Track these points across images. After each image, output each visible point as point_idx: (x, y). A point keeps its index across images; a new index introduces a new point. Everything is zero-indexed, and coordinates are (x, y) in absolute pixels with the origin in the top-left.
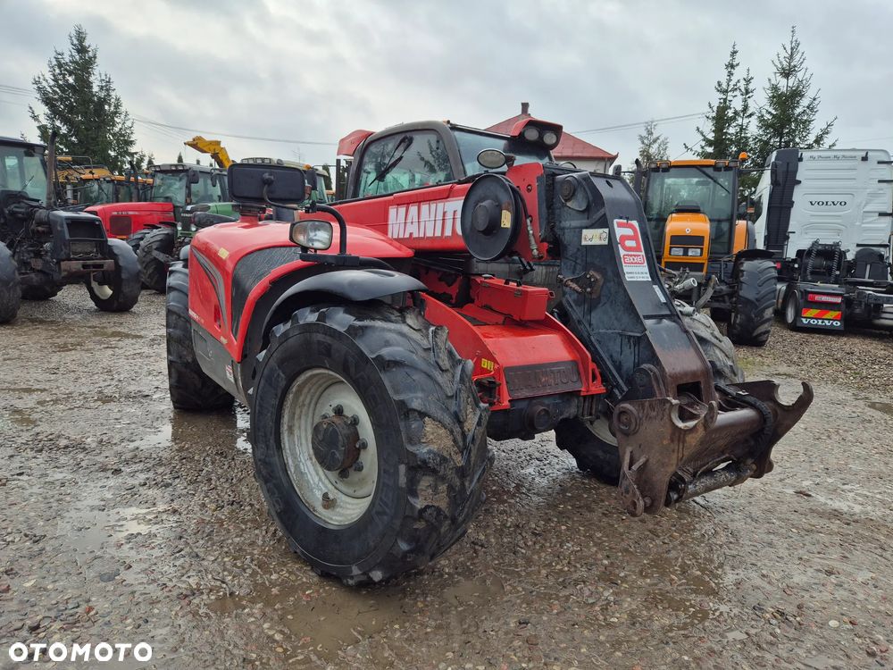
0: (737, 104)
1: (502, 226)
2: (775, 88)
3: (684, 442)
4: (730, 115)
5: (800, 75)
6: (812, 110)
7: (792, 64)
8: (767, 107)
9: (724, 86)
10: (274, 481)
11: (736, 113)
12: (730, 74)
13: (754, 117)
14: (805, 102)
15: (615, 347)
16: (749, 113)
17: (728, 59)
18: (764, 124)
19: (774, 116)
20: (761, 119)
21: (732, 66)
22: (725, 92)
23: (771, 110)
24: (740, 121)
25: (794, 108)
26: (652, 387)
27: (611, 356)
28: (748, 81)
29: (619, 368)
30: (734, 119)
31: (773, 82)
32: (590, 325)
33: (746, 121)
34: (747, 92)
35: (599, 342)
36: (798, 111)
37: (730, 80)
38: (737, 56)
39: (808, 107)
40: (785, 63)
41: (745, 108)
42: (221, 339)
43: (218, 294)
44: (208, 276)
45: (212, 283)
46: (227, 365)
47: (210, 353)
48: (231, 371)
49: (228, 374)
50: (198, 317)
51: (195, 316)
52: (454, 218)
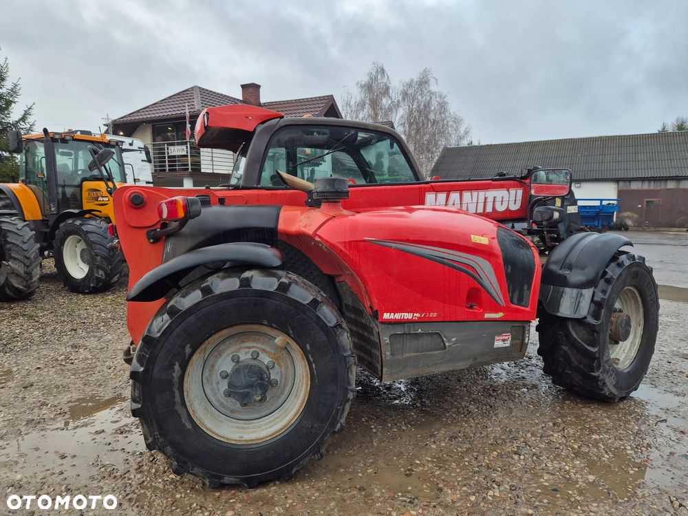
42: (487, 316)
43: (479, 278)
44: (449, 265)
45: (460, 269)
46: (500, 334)
47: (449, 341)
48: (507, 337)
49: (498, 344)
50: (417, 315)
51: (408, 316)
52: (494, 202)
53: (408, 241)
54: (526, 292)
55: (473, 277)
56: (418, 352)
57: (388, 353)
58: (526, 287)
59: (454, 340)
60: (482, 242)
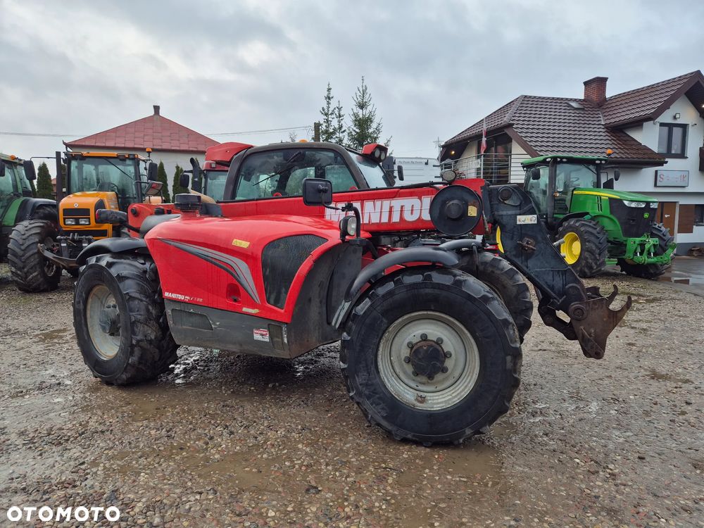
0: (335, 123)
1: (469, 215)
2: (356, 115)
3: (616, 317)
4: (331, 131)
5: (369, 108)
6: (378, 130)
7: (364, 100)
8: (352, 127)
9: (326, 110)
10: (378, 396)
11: (335, 129)
12: (329, 103)
13: (346, 134)
14: (374, 125)
15: (549, 278)
16: (343, 130)
17: (326, 94)
18: (353, 139)
19: (357, 133)
20: (350, 134)
21: (329, 98)
22: (326, 114)
23: (355, 129)
24: (338, 135)
25: (368, 129)
26: (581, 294)
27: (546, 283)
28: (340, 109)
29: (552, 288)
30: (333, 133)
31: (355, 111)
32: (527, 267)
33: (341, 135)
34: (340, 116)
35: (537, 276)
36: (370, 131)
37: (329, 107)
38: (332, 91)
39: (376, 129)
40: (359, 99)
41: (340, 127)
42: (245, 309)
43: (236, 275)
44: (211, 262)
45: (221, 267)
46: (258, 329)
47: (215, 324)
48: (265, 333)
49: (257, 337)
50: (188, 298)
51: (181, 297)
52: (402, 211)
53: (181, 241)
54: (283, 295)
55: (232, 275)
56: (192, 326)
57: (172, 322)
58: (283, 290)
59: (218, 323)
60: (242, 246)
